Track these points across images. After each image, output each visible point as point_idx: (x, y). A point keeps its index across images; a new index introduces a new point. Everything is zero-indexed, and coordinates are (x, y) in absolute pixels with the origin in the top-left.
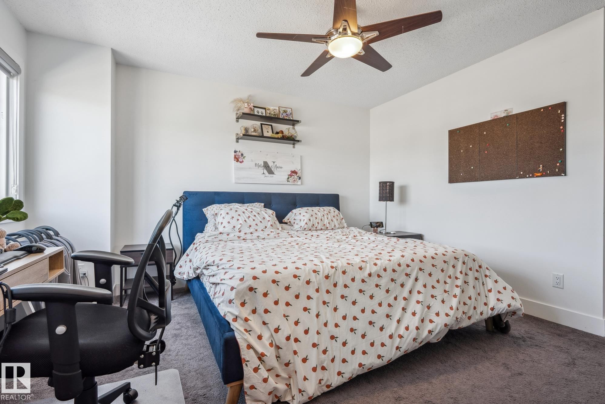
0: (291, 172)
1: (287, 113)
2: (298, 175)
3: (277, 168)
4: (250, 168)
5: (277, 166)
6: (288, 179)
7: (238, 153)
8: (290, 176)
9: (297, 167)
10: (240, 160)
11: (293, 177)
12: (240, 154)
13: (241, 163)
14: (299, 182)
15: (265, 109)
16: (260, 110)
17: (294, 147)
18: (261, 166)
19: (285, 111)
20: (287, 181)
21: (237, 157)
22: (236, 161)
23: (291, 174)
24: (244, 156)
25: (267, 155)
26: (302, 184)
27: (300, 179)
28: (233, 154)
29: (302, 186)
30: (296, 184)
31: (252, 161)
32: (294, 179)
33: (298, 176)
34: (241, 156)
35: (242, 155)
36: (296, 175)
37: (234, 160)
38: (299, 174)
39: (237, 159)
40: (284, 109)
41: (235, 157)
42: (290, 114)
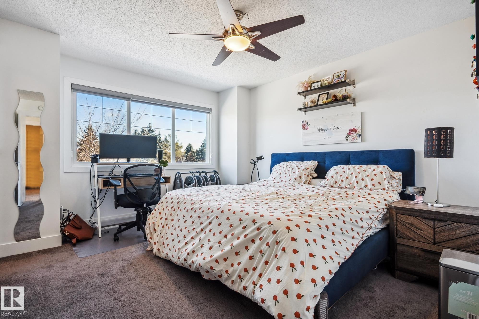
0: (349, 131)
1: (340, 77)
2: (357, 132)
3: (335, 129)
4: (313, 133)
5: (335, 128)
6: (347, 137)
7: (304, 123)
8: (348, 135)
9: (357, 125)
10: (306, 128)
11: (352, 135)
12: (306, 123)
13: (307, 130)
14: (359, 139)
15: (320, 81)
16: (316, 84)
17: (355, 105)
18: (322, 130)
19: (338, 76)
20: (346, 140)
21: (304, 126)
22: (303, 129)
23: (350, 132)
24: (309, 124)
25: (327, 119)
26: (362, 141)
27: (359, 137)
28: (301, 124)
29: (363, 143)
30: (356, 142)
31: (315, 127)
32: (353, 137)
33: (358, 134)
34: (306, 125)
35: (307, 123)
36: (356, 132)
37: (302, 129)
38: (359, 131)
39: (304, 127)
40: (337, 74)
41: (303, 126)
42: (342, 77)
